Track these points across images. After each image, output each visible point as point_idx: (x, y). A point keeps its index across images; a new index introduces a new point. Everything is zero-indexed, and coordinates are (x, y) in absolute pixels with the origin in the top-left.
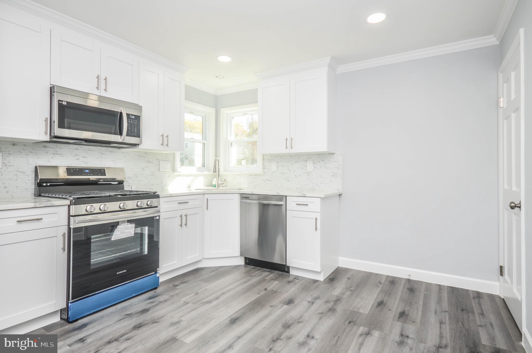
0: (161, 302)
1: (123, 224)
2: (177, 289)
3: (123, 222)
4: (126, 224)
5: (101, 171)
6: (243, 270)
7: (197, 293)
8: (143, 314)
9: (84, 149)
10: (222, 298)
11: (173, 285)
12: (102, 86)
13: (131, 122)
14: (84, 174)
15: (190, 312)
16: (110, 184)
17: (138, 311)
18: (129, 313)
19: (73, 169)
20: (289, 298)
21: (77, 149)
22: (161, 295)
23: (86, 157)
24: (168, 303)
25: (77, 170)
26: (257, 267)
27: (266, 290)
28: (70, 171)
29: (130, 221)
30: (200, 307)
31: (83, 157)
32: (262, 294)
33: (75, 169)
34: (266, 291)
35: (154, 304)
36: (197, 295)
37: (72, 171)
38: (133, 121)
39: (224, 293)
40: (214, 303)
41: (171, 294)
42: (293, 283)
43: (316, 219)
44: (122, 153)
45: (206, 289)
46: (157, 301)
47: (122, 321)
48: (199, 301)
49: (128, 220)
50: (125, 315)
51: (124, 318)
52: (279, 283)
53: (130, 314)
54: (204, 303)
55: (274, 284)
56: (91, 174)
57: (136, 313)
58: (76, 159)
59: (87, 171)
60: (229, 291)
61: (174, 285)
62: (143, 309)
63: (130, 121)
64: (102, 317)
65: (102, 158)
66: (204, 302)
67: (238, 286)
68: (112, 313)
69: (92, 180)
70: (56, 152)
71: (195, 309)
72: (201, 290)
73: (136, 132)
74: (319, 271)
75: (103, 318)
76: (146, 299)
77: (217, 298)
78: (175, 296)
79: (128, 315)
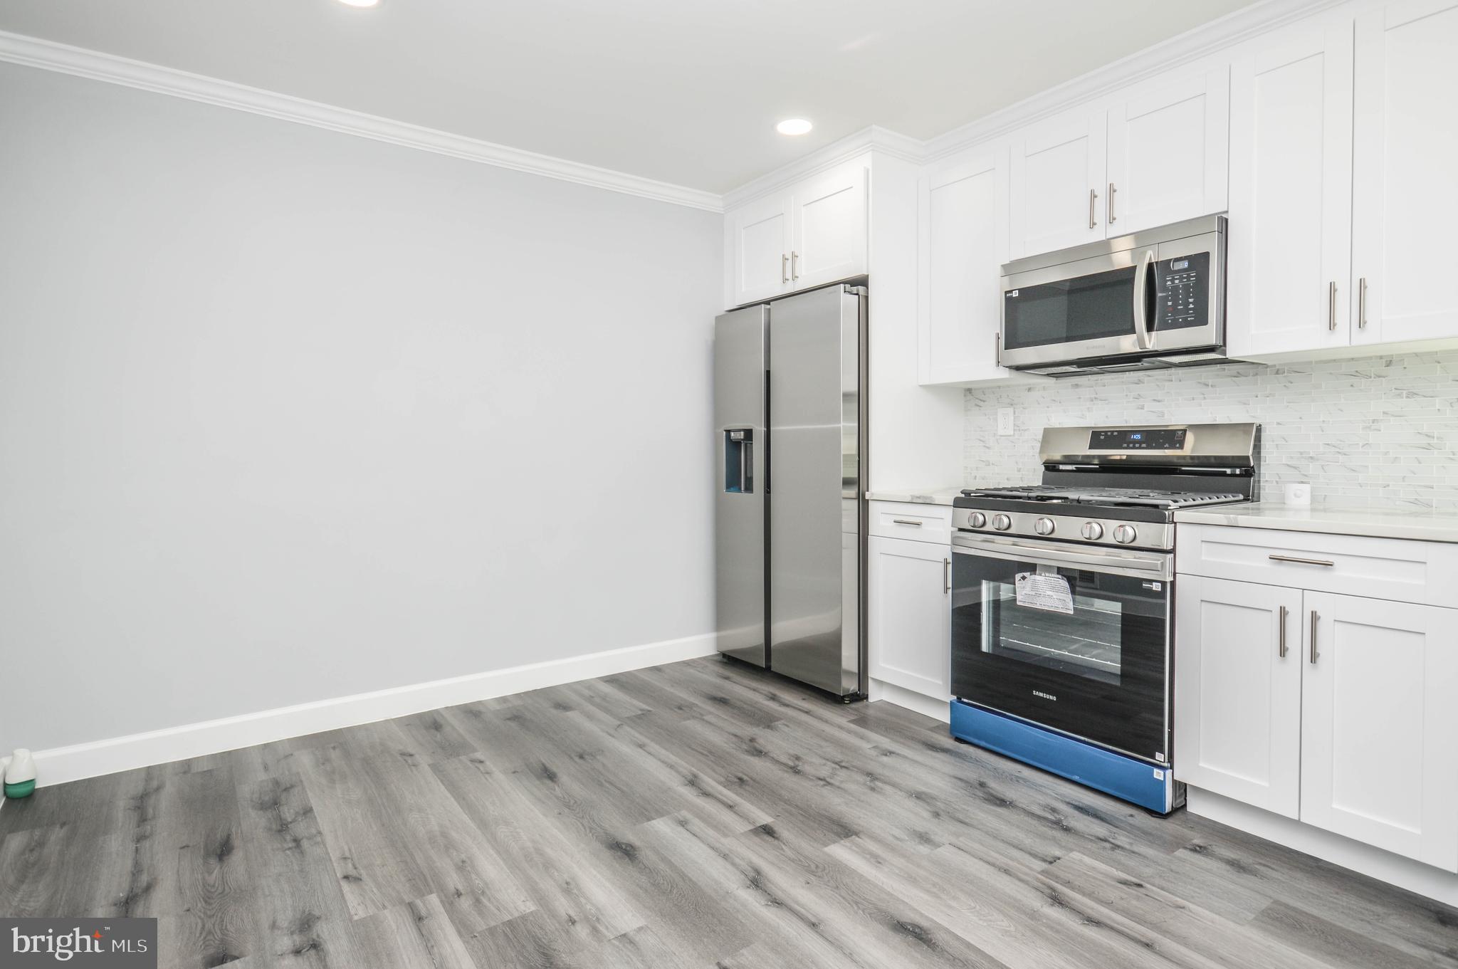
1: (1047, 574)
3: (1048, 568)
5: (1172, 437)
9: (1157, 379)
13: (1173, 283)
14: (1125, 445)
19: (1106, 432)
21: (1139, 382)
23: (1159, 398)
25: (1115, 434)
28: (1100, 438)
31: (1154, 400)
33: (1109, 433)
37: (1102, 437)
38: (1181, 279)
56: (1144, 445)
58: (1138, 408)
59: (1138, 437)
63: (1173, 281)
65: (1205, 398)
70: (1093, 396)
73: (1191, 309)
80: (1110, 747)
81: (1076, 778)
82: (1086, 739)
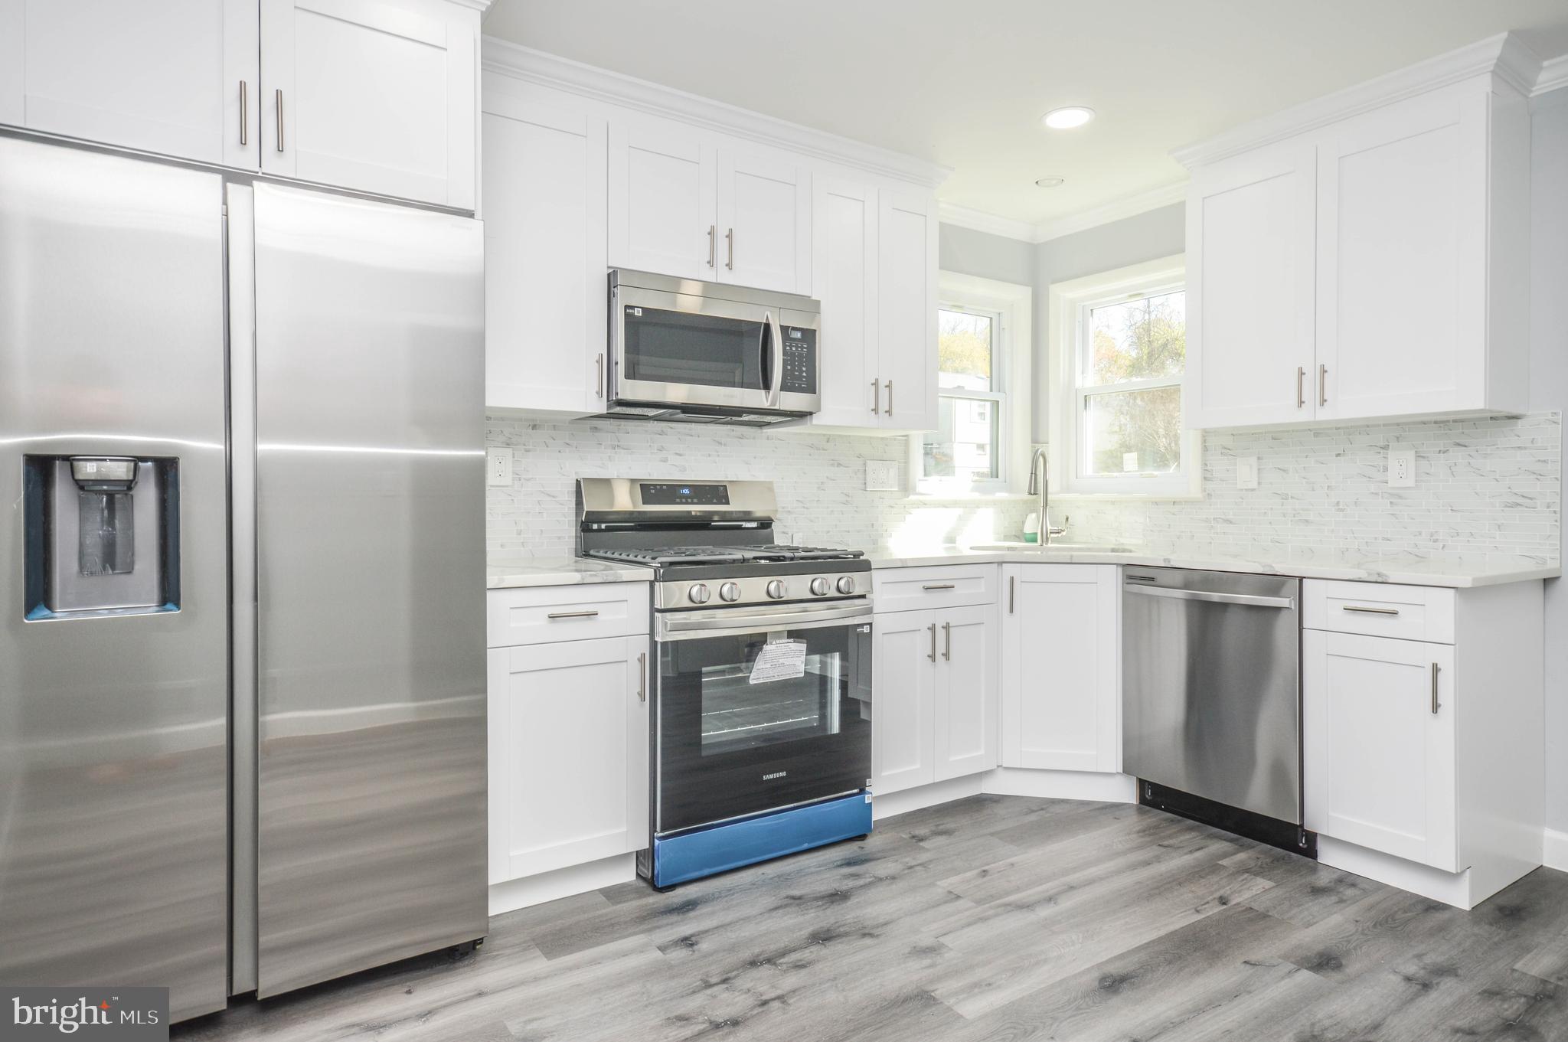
0: (881, 879)
1: (778, 642)
2: (923, 848)
3: (777, 635)
4: (784, 641)
5: (716, 492)
6: (1133, 821)
7: (984, 871)
8: (832, 902)
9: (679, 433)
10: (1066, 903)
11: (910, 835)
12: (722, 257)
14: (678, 500)
15: (969, 925)
16: (740, 528)
17: (820, 892)
18: (796, 893)
19: (655, 485)
20: (1320, 947)
21: (662, 433)
22: (879, 859)
23: (681, 452)
24: (898, 886)
25: (665, 487)
26: (1185, 819)
27: (1223, 901)
28: (650, 491)
29: (794, 635)
30: (997, 915)
31: (676, 454)
32: (1211, 913)
33: (658, 487)
34: (1225, 907)
35: (861, 882)
36: (984, 876)
37: (653, 491)
38: (797, 347)
39: (1072, 888)
40: (1045, 912)
41: (907, 860)
42: (1334, 899)
43: (1436, 669)
44: (768, 439)
45: (1012, 865)
46: (867, 875)
47: (781, 911)
48: (992, 896)
49: (789, 632)
50: (787, 897)
51: (786, 906)
52: (1273, 887)
53: (800, 898)
54: (1009, 908)
55: (1255, 889)
56: (695, 501)
57: (816, 899)
58: (662, 461)
59: (686, 491)
60: (1090, 882)
61: (914, 837)
62: (833, 891)
63: (791, 346)
64: (731, 892)
65: (718, 456)
66: (1009, 905)
67: (1119, 872)
68: (754, 884)
69: (696, 516)
70: (616, 443)
71: (983, 919)
72: (997, 864)
73: (804, 377)
74: (1452, 868)
75: (733, 894)
76: (839, 863)
77: (1050, 899)
78: (920, 868)
79: (794, 898)
80: (816, 800)
81: (806, 846)
82: (795, 804)
